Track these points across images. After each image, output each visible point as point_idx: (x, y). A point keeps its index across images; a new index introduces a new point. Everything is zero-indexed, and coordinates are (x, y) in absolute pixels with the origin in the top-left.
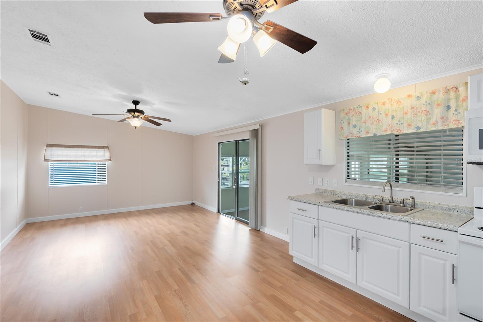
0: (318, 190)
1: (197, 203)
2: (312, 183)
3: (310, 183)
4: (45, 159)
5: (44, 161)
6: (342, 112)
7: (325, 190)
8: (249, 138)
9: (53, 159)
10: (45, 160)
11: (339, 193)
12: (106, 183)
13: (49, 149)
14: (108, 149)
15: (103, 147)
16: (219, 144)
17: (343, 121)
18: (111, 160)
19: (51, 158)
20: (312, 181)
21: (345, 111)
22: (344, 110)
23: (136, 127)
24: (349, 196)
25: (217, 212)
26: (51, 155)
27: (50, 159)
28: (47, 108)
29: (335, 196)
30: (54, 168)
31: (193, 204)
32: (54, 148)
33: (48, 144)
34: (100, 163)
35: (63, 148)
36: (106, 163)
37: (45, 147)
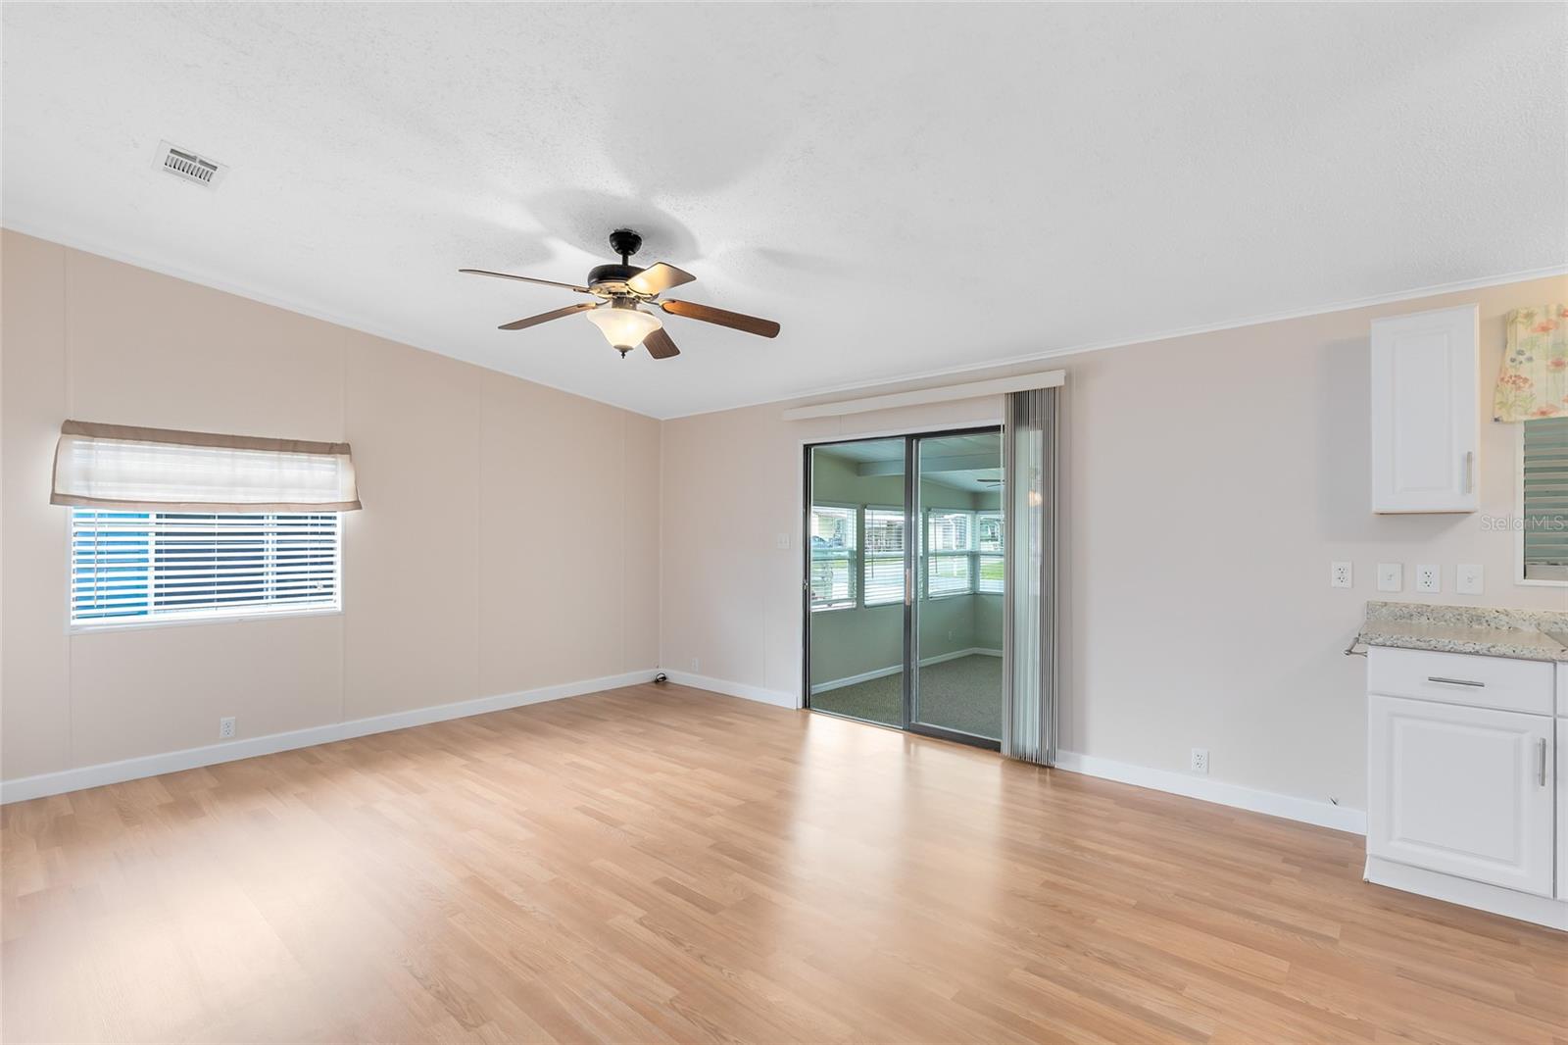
0: (1382, 607)
1: (676, 677)
2: (1348, 584)
3: (1335, 583)
4: (59, 491)
5: (53, 502)
6: (1523, 323)
7: (1418, 607)
8: (1001, 422)
9: (96, 494)
10: (56, 498)
11: (1502, 617)
12: (335, 604)
13: (77, 445)
14: (348, 456)
15: (330, 449)
16: (807, 448)
17: (1528, 354)
18: (360, 508)
19: (89, 488)
20: (1348, 575)
21: (1539, 319)
22: (1529, 316)
23: (624, 351)
24: (1556, 623)
25: (800, 706)
26: (87, 476)
27: (86, 494)
28: (63, 247)
29: (1476, 627)
30: (100, 539)
31: (661, 681)
32: (100, 444)
33: (68, 422)
34: (313, 518)
35: (146, 446)
36: (335, 518)
37: (59, 435)
